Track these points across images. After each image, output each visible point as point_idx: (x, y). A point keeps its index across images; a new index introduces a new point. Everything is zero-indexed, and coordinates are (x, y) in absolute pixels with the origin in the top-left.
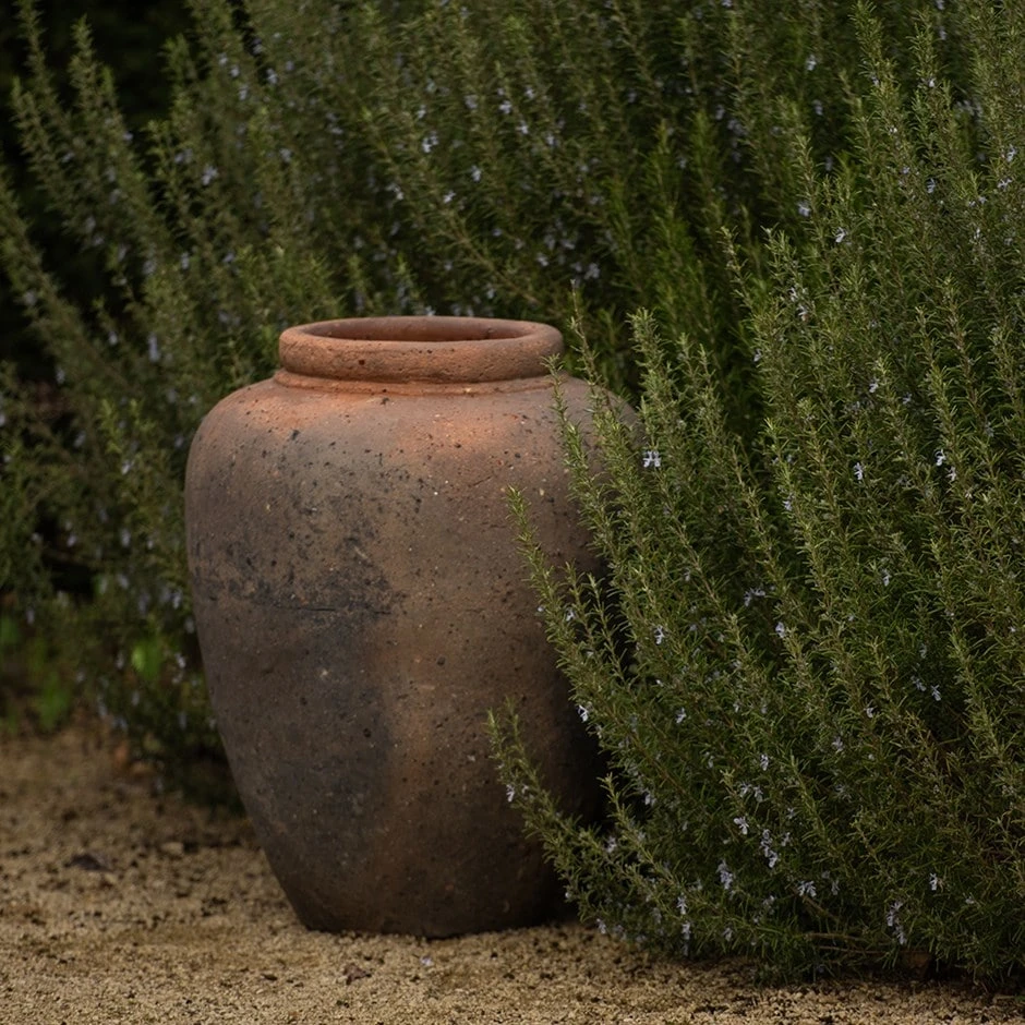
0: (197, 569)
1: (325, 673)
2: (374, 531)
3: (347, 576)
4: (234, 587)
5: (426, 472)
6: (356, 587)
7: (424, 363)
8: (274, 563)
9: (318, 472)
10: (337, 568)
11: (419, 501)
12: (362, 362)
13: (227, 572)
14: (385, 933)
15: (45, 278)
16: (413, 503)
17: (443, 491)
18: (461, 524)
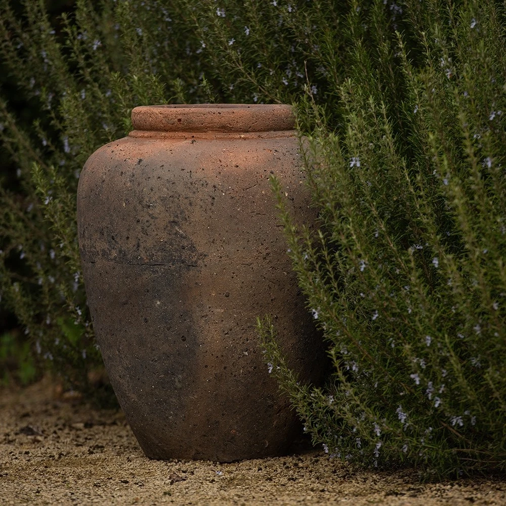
0: (84, 246)
1: (158, 303)
2: (187, 217)
3: (171, 244)
4: (105, 254)
5: (218, 181)
6: (176, 250)
7: (216, 120)
8: (128, 238)
9: (153, 182)
10: (165, 240)
11: (213, 199)
12: (180, 120)
13: (102, 245)
14: (195, 459)
15: (9, 115)
16: (210, 199)
17: (228, 192)
18: (239, 212)
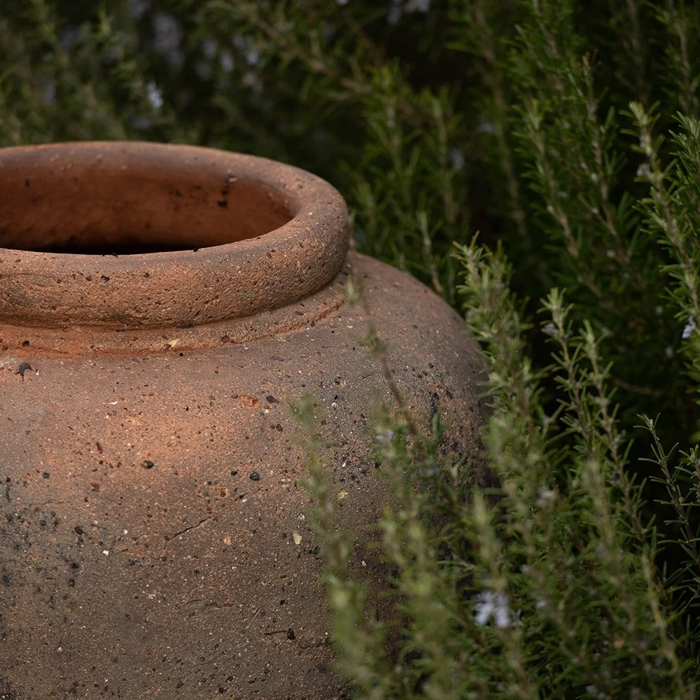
5: (88, 514)
7: (95, 298)
11: (75, 566)
16: (65, 570)
17: (118, 548)
18: (151, 604)
